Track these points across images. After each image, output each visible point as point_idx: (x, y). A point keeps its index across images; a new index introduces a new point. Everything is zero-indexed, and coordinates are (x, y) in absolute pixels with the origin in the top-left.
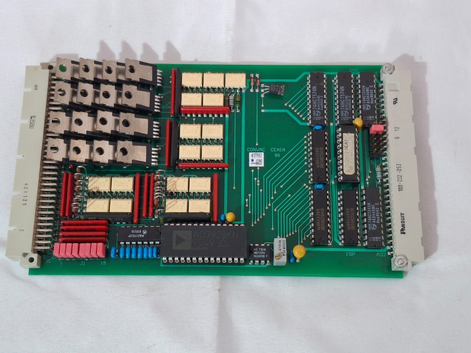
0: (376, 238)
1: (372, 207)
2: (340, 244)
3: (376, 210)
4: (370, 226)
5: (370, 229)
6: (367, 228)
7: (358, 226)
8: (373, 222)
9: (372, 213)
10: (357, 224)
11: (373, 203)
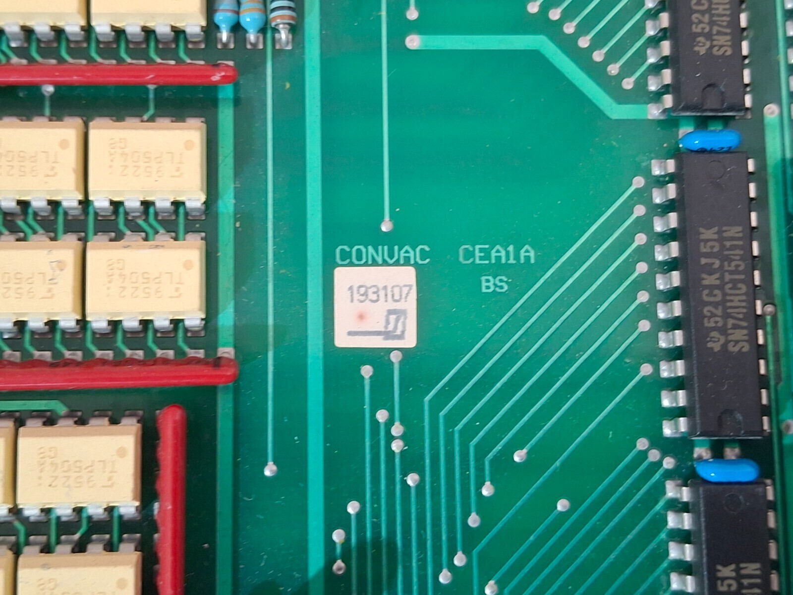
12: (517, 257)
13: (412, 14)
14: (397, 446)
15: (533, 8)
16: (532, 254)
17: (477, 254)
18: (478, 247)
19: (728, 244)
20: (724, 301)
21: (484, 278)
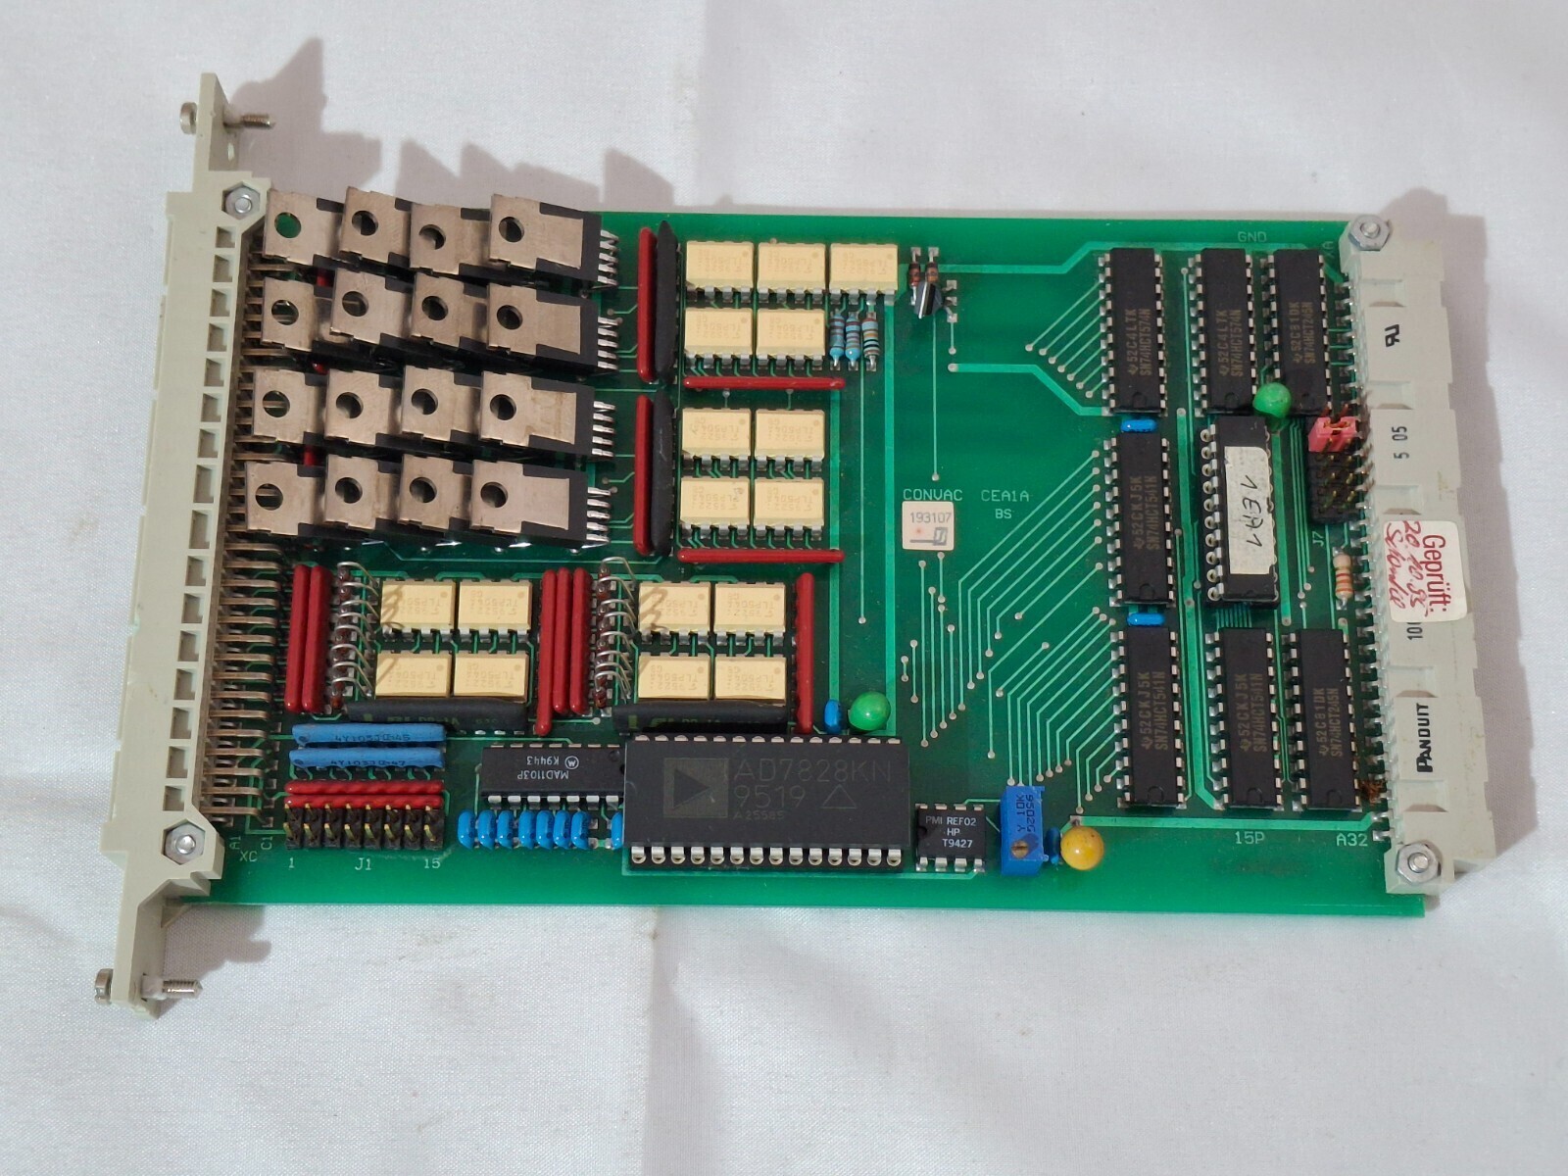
12: (1018, 497)
13: (953, 351)
14: (941, 609)
15: (1029, 348)
16: (1027, 496)
17: (993, 496)
18: (993, 491)
19: (1147, 486)
20: (1145, 520)
21: (997, 510)
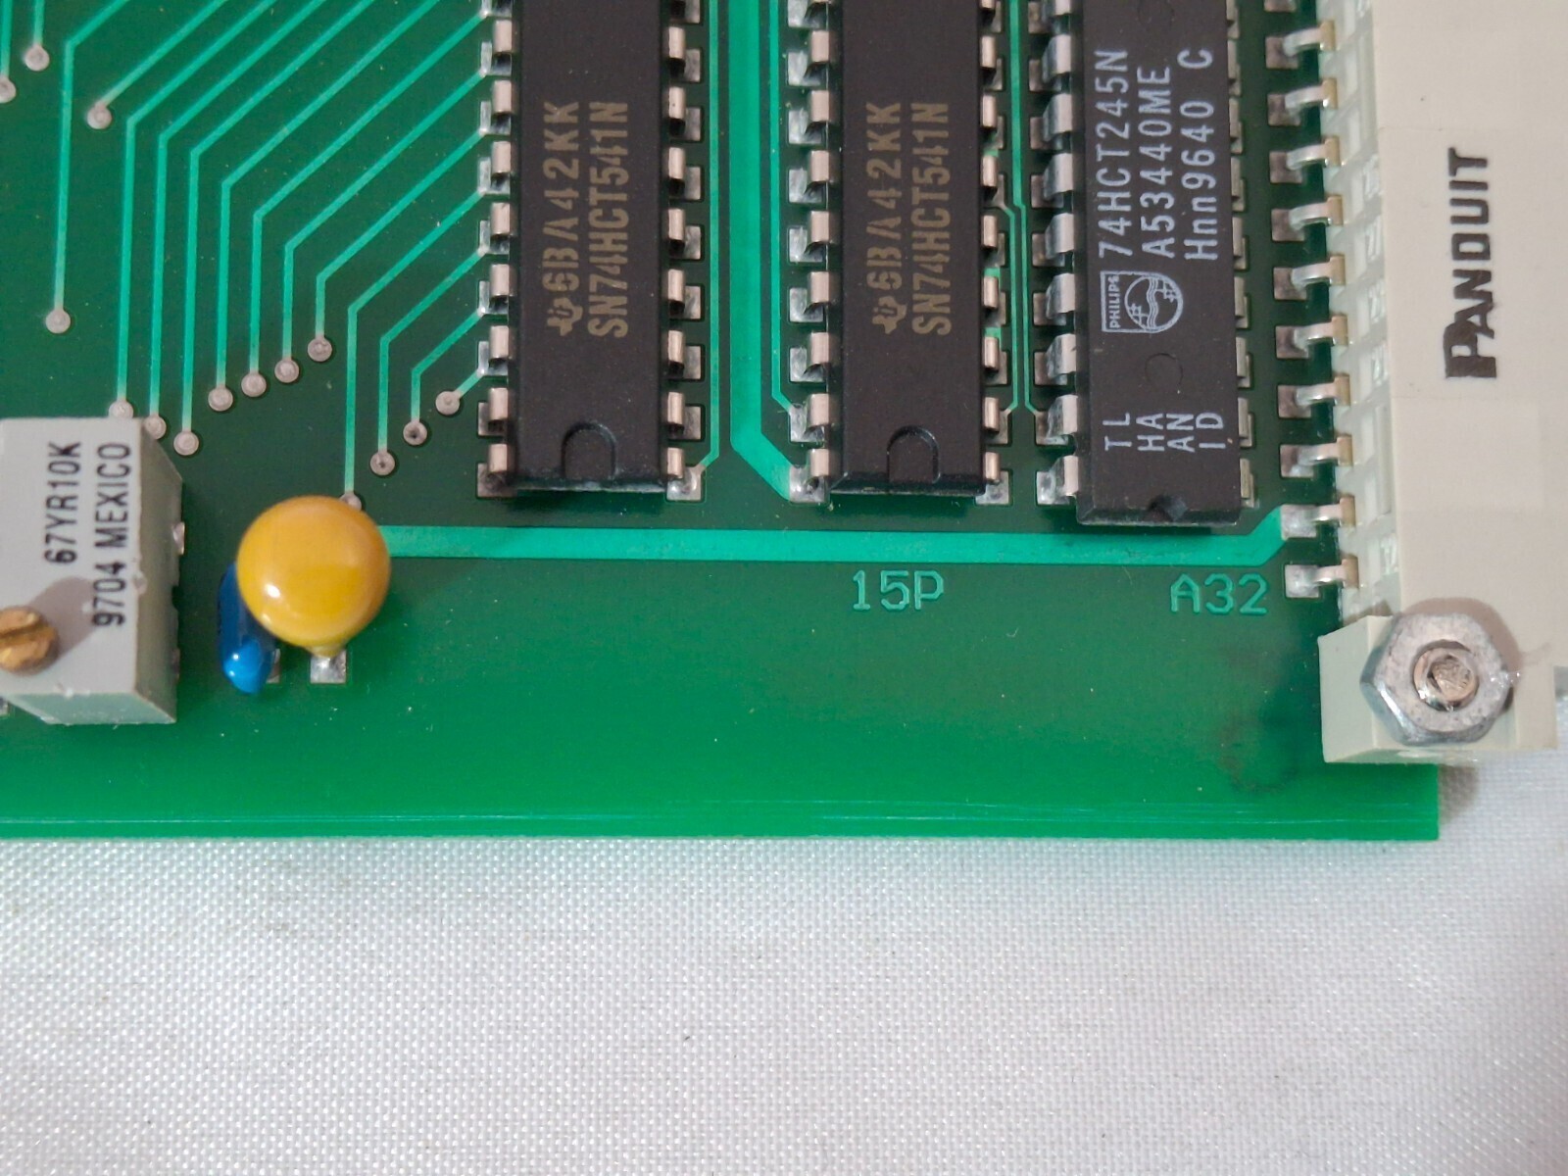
0: (1180, 420)
1: (1143, 94)
2: (794, 488)
3: (1178, 121)
4: (1113, 288)
5: (1110, 324)
6: (1082, 321)
7: (990, 298)
8: (1147, 247)
9: (1144, 150)
10: (981, 275)
11: (1148, 54)
